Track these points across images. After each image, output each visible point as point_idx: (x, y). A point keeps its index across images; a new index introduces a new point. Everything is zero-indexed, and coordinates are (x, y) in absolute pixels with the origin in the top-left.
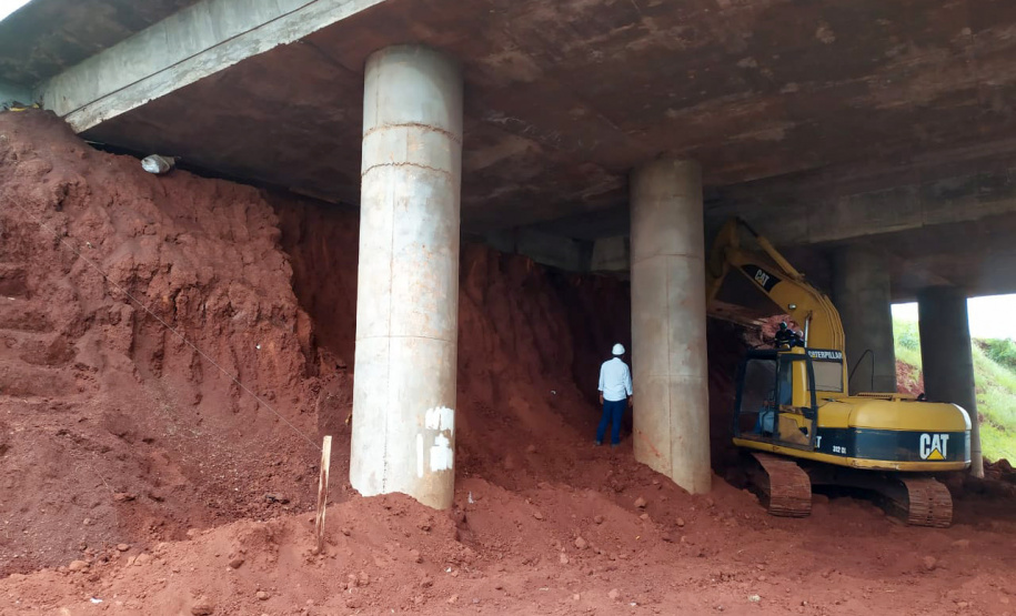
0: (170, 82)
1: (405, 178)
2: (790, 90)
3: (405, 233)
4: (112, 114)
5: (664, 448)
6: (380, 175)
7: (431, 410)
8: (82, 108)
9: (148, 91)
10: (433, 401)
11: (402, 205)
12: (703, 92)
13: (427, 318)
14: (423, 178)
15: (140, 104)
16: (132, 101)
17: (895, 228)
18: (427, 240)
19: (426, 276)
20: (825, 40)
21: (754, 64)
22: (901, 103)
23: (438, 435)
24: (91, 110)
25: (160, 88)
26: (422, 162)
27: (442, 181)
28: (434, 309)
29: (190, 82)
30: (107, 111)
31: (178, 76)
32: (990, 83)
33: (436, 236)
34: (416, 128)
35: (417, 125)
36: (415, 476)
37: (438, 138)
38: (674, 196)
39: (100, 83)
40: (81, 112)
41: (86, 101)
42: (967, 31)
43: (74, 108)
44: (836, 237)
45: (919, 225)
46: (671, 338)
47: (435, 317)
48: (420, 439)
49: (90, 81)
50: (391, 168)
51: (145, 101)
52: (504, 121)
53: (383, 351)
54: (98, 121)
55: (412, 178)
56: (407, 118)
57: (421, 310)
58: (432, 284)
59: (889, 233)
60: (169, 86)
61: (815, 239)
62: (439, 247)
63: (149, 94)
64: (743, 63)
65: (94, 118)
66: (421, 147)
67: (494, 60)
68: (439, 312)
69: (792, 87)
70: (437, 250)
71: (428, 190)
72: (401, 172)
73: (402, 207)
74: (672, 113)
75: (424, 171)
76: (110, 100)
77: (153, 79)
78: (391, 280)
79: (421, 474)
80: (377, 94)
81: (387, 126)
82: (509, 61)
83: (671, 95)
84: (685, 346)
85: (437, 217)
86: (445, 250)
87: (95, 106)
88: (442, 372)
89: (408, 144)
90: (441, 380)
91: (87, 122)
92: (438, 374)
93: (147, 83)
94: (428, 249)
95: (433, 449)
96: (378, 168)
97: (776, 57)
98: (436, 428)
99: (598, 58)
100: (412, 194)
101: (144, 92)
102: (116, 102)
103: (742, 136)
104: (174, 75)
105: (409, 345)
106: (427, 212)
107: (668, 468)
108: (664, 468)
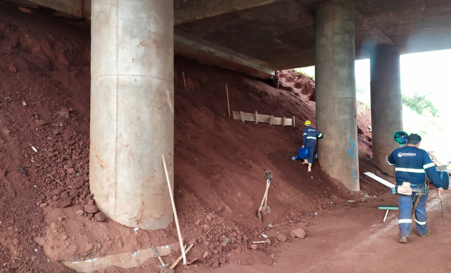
107: (113, 181)
108: (108, 180)
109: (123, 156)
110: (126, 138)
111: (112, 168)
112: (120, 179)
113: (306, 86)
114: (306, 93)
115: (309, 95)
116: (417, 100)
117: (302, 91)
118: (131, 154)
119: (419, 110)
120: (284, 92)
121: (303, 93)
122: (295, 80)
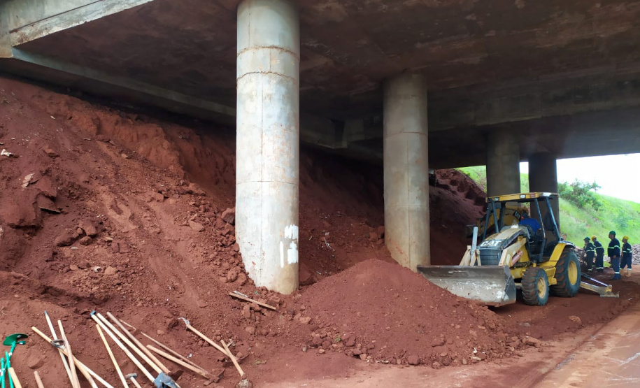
0: (101, 10)
1: (269, 82)
2: (491, 35)
3: (269, 116)
4: (56, 29)
5: (405, 248)
6: (253, 79)
7: (287, 227)
8: (32, 24)
9: (84, 16)
10: (289, 221)
11: (268, 98)
12: (441, 33)
13: (284, 170)
14: (280, 82)
15: (78, 24)
16: (71, 21)
17: (526, 118)
18: (283, 121)
19: (283, 144)
20: (519, 7)
21: (475, 18)
22: (550, 45)
23: (291, 242)
24: (39, 26)
25: (94, 14)
26: (280, 71)
27: (291, 83)
28: (288, 165)
29: (117, 12)
30: (51, 28)
31: (107, 7)
32: (602, 36)
33: (288, 119)
34: (275, 50)
35: (276, 47)
36: (279, 267)
37: (288, 56)
38: (413, 96)
39: (46, 8)
40: (31, 27)
41: (34, 20)
42: (598, 5)
43: (24, 24)
44: (491, 123)
45: (540, 117)
46: (410, 184)
47: (289, 170)
48: (282, 245)
49: (38, 6)
50: (260, 75)
51: (82, 23)
52: (315, 45)
53: (258, 190)
54: (44, 34)
55: (274, 82)
56: (270, 43)
57: (281, 165)
58: (286, 149)
59: (523, 121)
60: (101, 13)
61: (480, 124)
62: (290, 126)
63: (85, 18)
64: (469, 17)
65: (41, 32)
66: (278, 62)
67: (321, 7)
68: (291, 167)
69: (492, 33)
70: (288, 128)
71: (283, 90)
72: (266, 77)
73: (267, 101)
74: (419, 45)
75: (281, 77)
76: (54, 20)
77: (88, 7)
78: (262, 147)
79: (282, 265)
80: (249, 26)
81: (257, 47)
82: (329, 8)
83: (421, 34)
84: (418, 188)
85: (288, 107)
86: (293, 128)
87: (42, 24)
88: (293, 203)
89: (271, 60)
90: (292, 209)
91: (37, 34)
92: (291, 205)
93: (83, 10)
94: (284, 127)
95: (289, 251)
96: (251, 75)
97: (488, 14)
98: (290, 238)
99: (385, 9)
100: (274, 92)
101: (80, 17)
102: (59, 22)
103: (456, 61)
104: (104, 6)
105: (274, 187)
106: (283, 103)
107: (408, 260)
108: (405, 260)
109: (413, 248)
110: (414, 238)
111: (407, 254)
112: (412, 260)
113: (461, 183)
114: (463, 191)
115: (466, 192)
116: (577, 193)
117: (458, 188)
118: (417, 247)
119: (580, 206)
120: (442, 190)
121: (458, 191)
122: (450, 177)
